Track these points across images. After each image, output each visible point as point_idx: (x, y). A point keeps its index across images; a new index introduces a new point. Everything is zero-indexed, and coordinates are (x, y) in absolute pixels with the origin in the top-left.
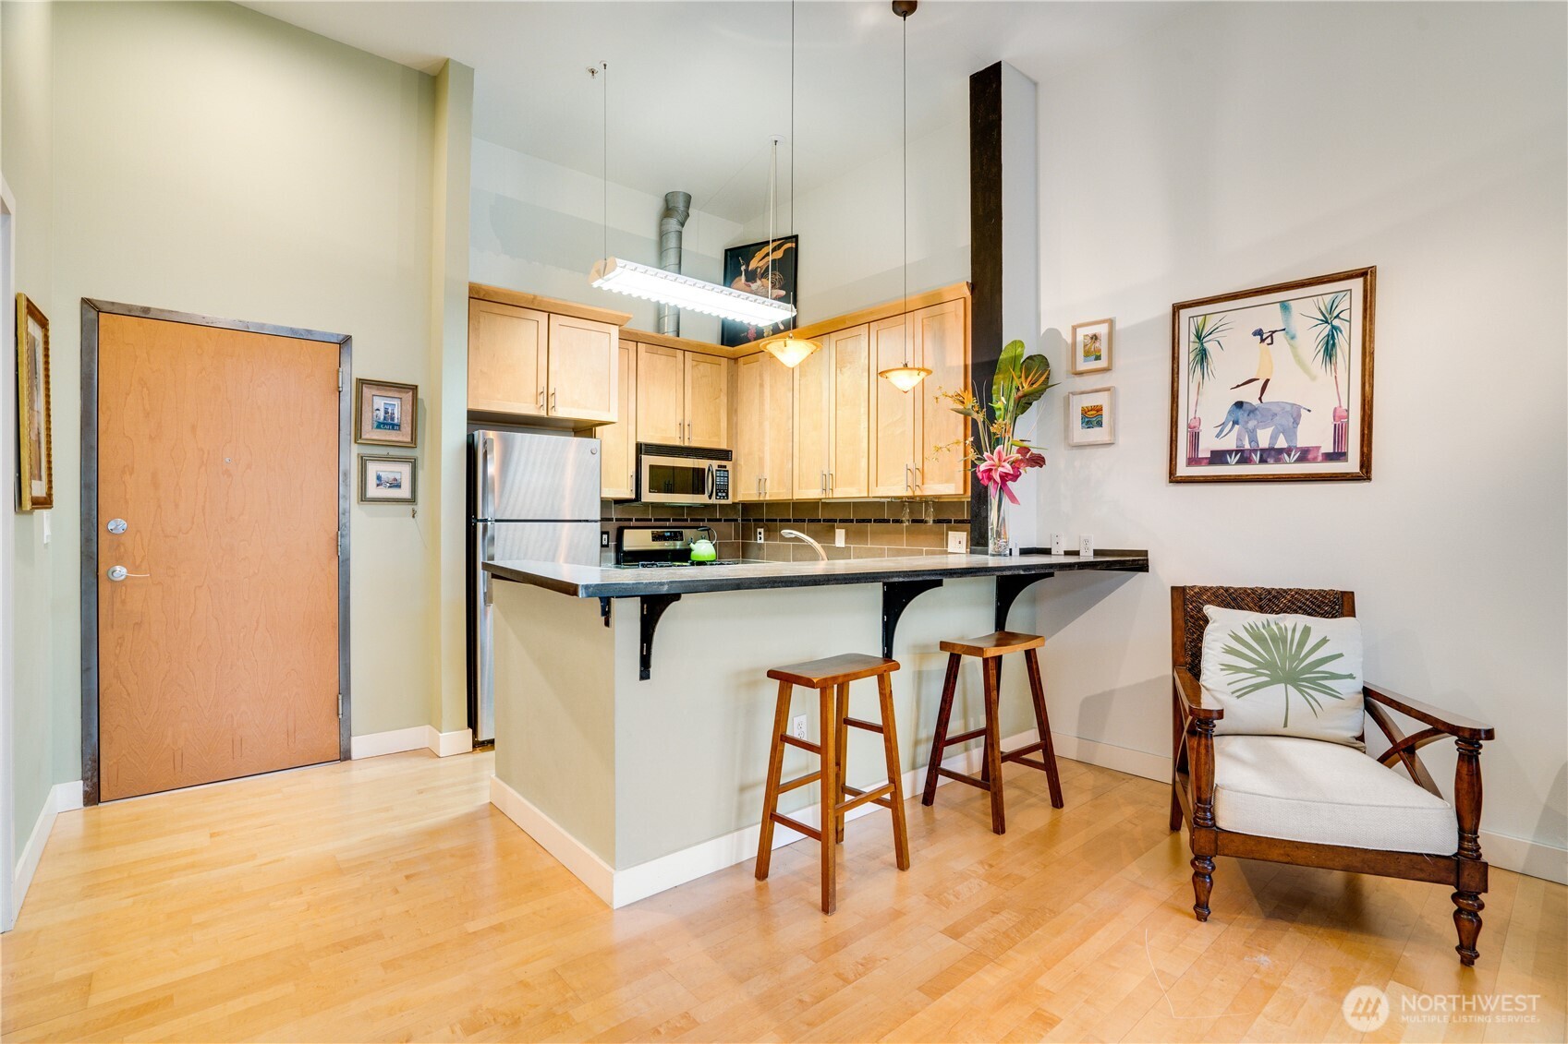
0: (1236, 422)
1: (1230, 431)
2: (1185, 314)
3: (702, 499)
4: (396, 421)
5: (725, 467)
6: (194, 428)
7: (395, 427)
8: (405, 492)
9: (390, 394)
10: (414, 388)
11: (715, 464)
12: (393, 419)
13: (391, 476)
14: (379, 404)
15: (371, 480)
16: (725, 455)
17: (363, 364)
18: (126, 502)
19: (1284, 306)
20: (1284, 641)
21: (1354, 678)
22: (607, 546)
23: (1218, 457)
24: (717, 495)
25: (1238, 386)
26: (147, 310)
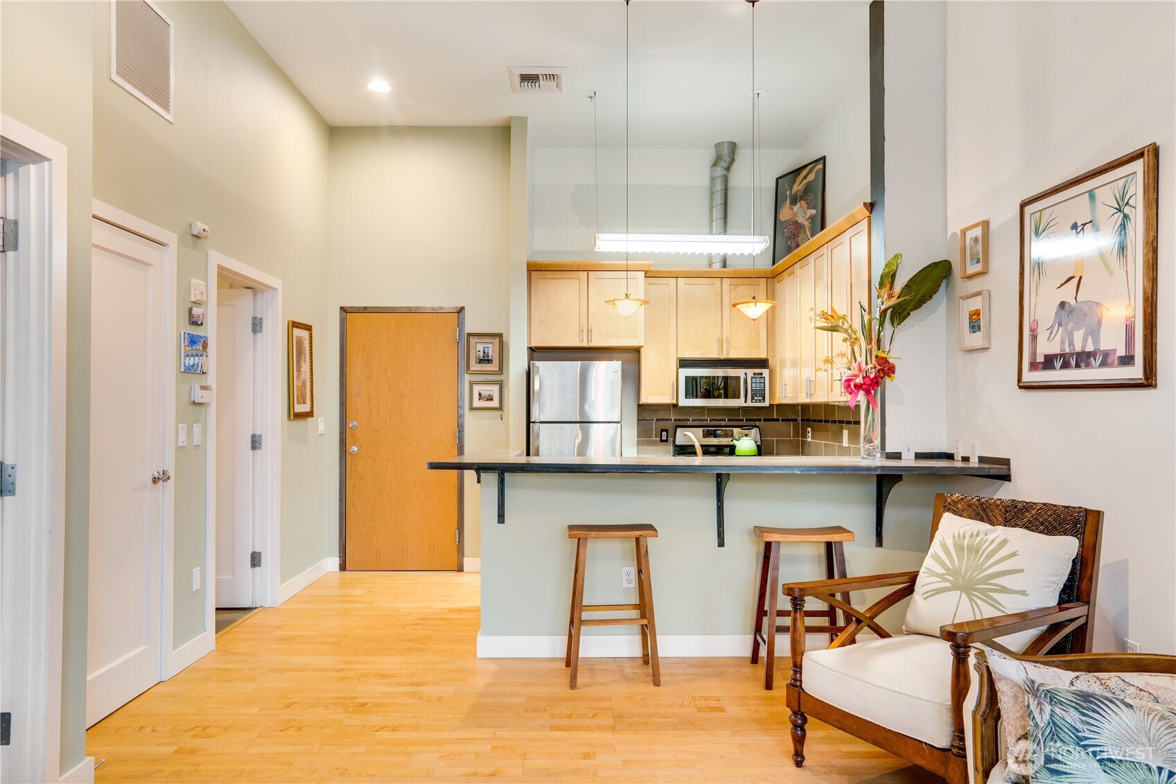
0: (1060, 325)
1: (1057, 333)
2: (1029, 210)
3: (739, 403)
4: (490, 358)
5: (762, 374)
6: (386, 370)
7: (489, 361)
8: (495, 403)
9: (486, 341)
10: (500, 336)
11: (750, 372)
12: (488, 356)
13: (487, 393)
14: (479, 347)
15: (476, 396)
16: (762, 363)
17: (472, 325)
18: (357, 412)
19: (1091, 194)
20: (977, 552)
21: (1027, 595)
22: (666, 441)
23: (1048, 363)
24: (752, 399)
25: (1062, 285)
26: (365, 308)
